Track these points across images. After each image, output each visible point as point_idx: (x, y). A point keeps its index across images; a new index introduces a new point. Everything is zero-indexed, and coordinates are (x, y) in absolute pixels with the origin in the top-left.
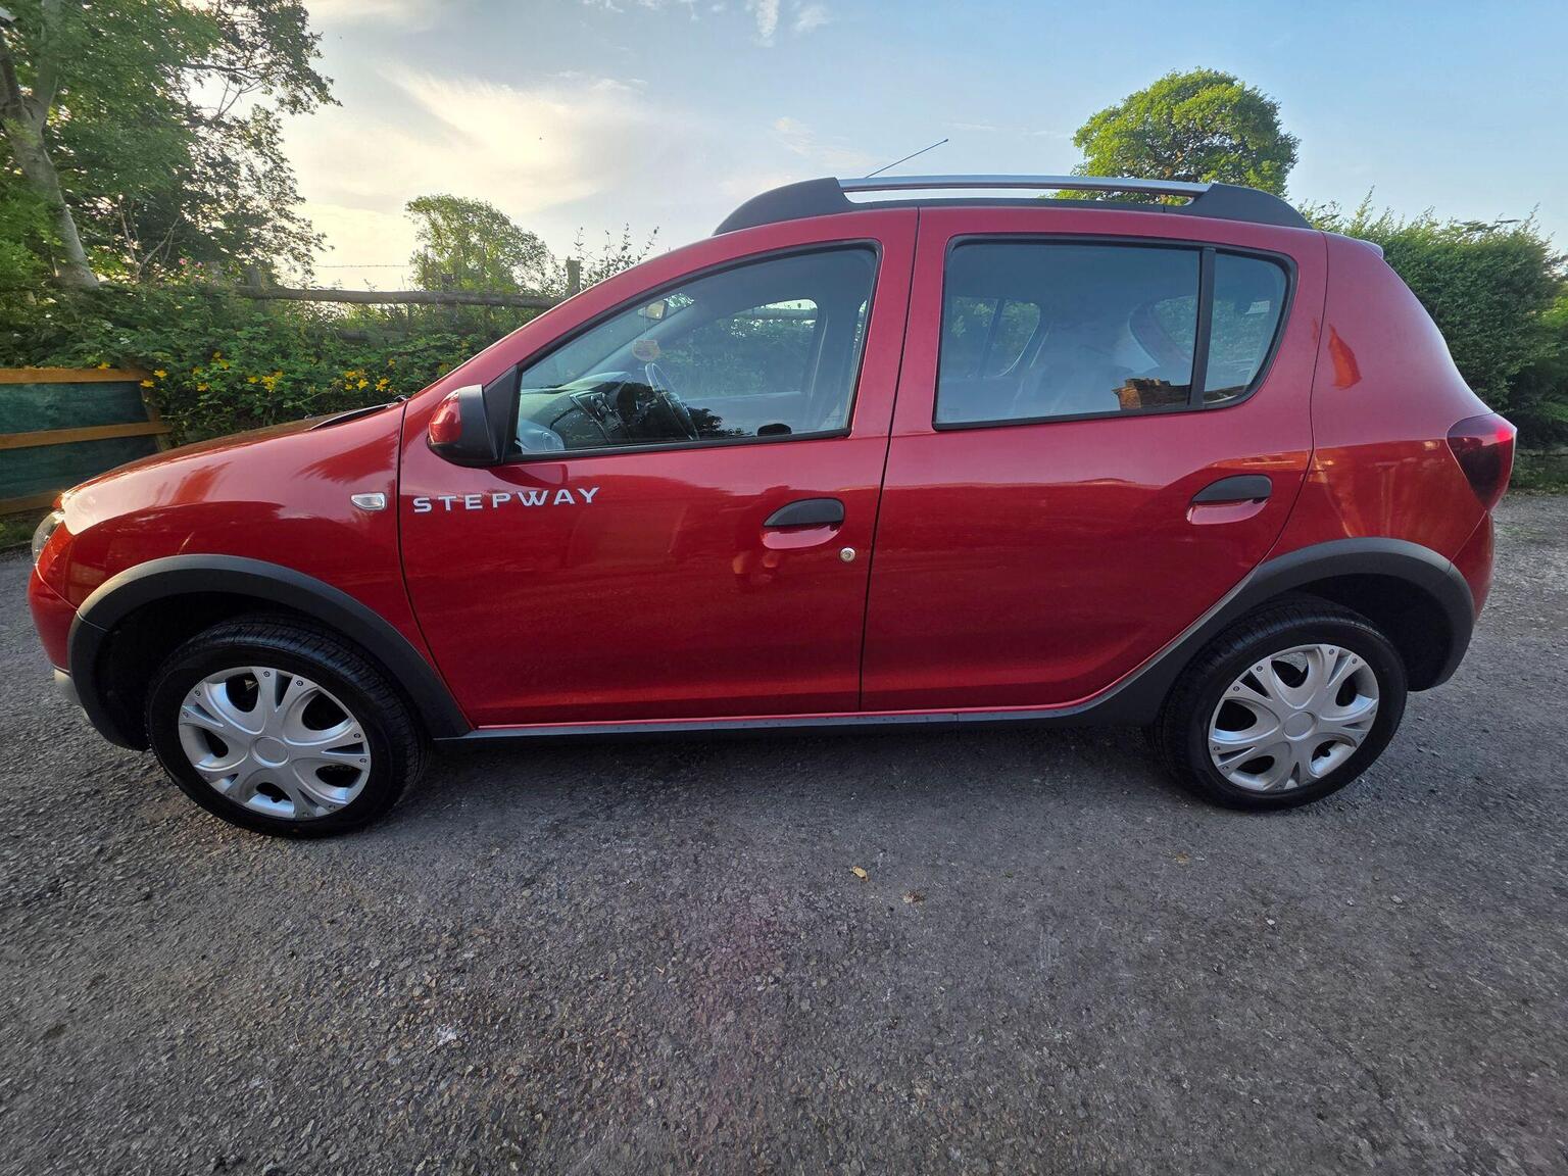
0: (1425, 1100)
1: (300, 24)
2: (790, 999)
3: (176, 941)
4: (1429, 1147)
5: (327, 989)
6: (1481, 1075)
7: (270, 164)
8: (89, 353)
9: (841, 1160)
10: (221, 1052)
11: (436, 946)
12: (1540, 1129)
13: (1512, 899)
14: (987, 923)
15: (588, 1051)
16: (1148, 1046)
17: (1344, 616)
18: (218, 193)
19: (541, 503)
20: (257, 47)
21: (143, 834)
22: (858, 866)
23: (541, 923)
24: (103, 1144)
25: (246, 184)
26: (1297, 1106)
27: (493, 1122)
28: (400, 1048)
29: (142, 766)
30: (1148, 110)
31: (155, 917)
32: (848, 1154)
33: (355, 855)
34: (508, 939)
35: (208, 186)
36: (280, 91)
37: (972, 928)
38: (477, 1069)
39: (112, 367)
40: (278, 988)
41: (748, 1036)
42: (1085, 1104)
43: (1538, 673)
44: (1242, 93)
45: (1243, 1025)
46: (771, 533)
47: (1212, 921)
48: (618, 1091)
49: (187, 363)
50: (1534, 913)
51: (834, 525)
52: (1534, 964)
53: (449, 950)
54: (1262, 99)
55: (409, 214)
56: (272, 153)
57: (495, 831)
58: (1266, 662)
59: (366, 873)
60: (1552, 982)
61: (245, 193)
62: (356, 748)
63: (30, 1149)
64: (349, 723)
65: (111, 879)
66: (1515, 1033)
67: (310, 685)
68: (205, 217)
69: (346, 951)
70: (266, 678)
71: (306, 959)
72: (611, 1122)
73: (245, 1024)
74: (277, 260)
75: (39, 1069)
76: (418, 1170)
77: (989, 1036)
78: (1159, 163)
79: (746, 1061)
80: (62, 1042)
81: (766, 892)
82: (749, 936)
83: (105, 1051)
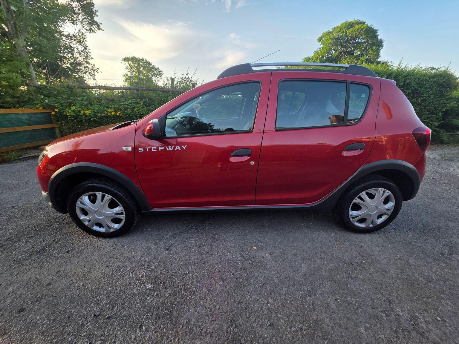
0: (401, 305)
1: (92, 7)
2: (237, 279)
3: (77, 263)
4: (401, 316)
5: (117, 275)
6: (416, 299)
7: (83, 48)
8: (37, 104)
9: (250, 317)
10: (92, 290)
11: (144, 265)
12: (430, 312)
13: (429, 256)
14: (288, 261)
15: (185, 290)
16: (330, 291)
17: (385, 180)
18: (68, 57)
19: (172, 149)
20: (80, 14)
21: (64, 236)
22: (254, 246)
23: (171, 259)
24: (65, 311)
25: (76, 54)
26: (367, 306)
27: (162, 307)
28: (137, 289)
29: (62, 219)
30: (339, 31)
31: (71, 257)
32: (252, 315)
33: (121, 242)
34: (163, 263)
35: (65, 54)
36: (86, 27)
37: (284, 262)
38: (157, 294)
39: (43, 108)
40: (104, 275)
41: (226, 288)
42: (313, 305)
43: (444, 197)
44: (367, 27)
45: (355, 286)
46: (232, 158)
47: (348, 261)
48: (193, 300)
49: (64, 107)
50: (435, 260)
51: (249, 156)
52: (433, 272)
53: (148, 266)
54: (373, 28)
55: (123, 62)
56: (84, 45)
57: (157, 236)
58: (364, 193)
59: (124, 246)
60: (437, 277)
61: (76, 56)
62: (122, 214)
63: (47, 312)
64: (120, 207)
65: (58, 247)
66: (426, 289)
67: (110, 197)
68: (64, 63)
69: (121, 266)
70: (99, 195)
71: (111, 267)
72: (192, 307)
73: (97, 283)
74: (85, 76)
75: (46, 293)
76: (144, 317)
77: (288, 288)
78: (343, 47)
79: (226, 293)
80: (51, 287)
81: (230, 252)
82: (226, 263)
83: (62, 289)
